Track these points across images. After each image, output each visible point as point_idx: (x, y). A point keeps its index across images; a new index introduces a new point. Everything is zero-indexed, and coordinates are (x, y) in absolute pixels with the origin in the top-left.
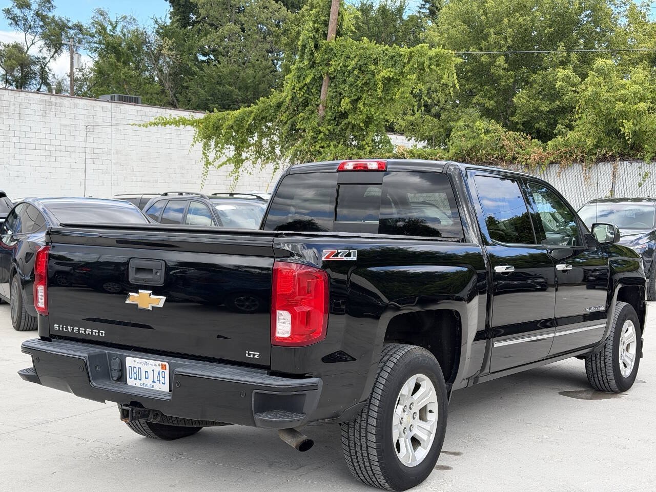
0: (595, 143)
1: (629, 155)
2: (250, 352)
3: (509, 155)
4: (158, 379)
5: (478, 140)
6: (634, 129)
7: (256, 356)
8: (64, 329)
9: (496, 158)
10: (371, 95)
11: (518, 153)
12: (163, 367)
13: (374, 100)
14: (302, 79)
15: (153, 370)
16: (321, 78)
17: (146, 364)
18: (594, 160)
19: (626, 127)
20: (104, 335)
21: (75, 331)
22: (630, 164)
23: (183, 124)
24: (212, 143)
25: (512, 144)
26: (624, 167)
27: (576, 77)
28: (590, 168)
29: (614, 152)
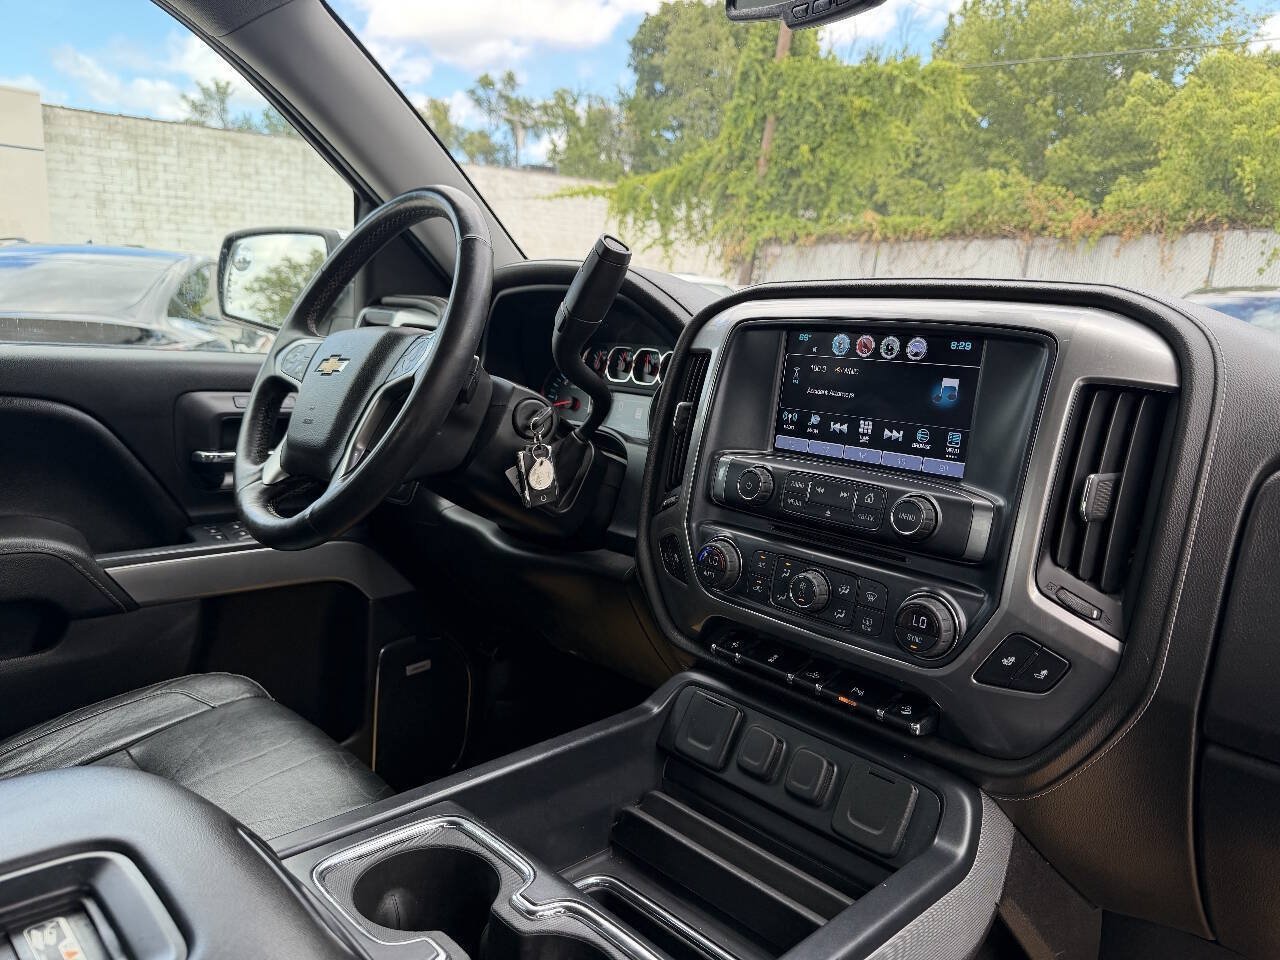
0: (1185, 201)
1: (1245, 220)
3: (1036, 224)
5: (988, 199)
6: (1262, 172)
9: (1015, 227)
10: (837, 140)
11: (1050, 219)
13: (841, 148)
14: (739, 123)
16: (764, 118)
18: (1181, 228)
19: (1248, 169)
22: (1245, 236)
23: (594, 195)
24: (630, 219)
25: (1042, 205)
26: (1234, 239)
27: (1163, 86)
28: (1172, 242)
29: (1219, 214)
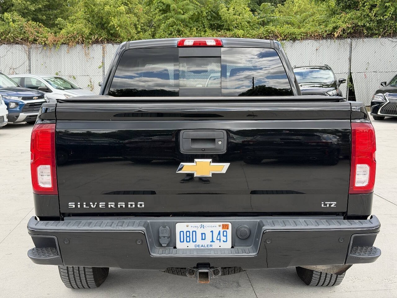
0: (90, 32)
1: (111, 40)
2: (326, 203)
3: (31, 38)
4: (219, 238)
7: (332, 206)
8: (85, 206)
9: (21, 39)
12: (225, 227)
15: (212, 232)
17: (203, 227)
18: (90, 42)
19: (114, 22)
20: (143, 206)
21: (100, 206)
25: (33, 30)
26: (109, 47)
28: (88, 47)
29: (103, 38)
